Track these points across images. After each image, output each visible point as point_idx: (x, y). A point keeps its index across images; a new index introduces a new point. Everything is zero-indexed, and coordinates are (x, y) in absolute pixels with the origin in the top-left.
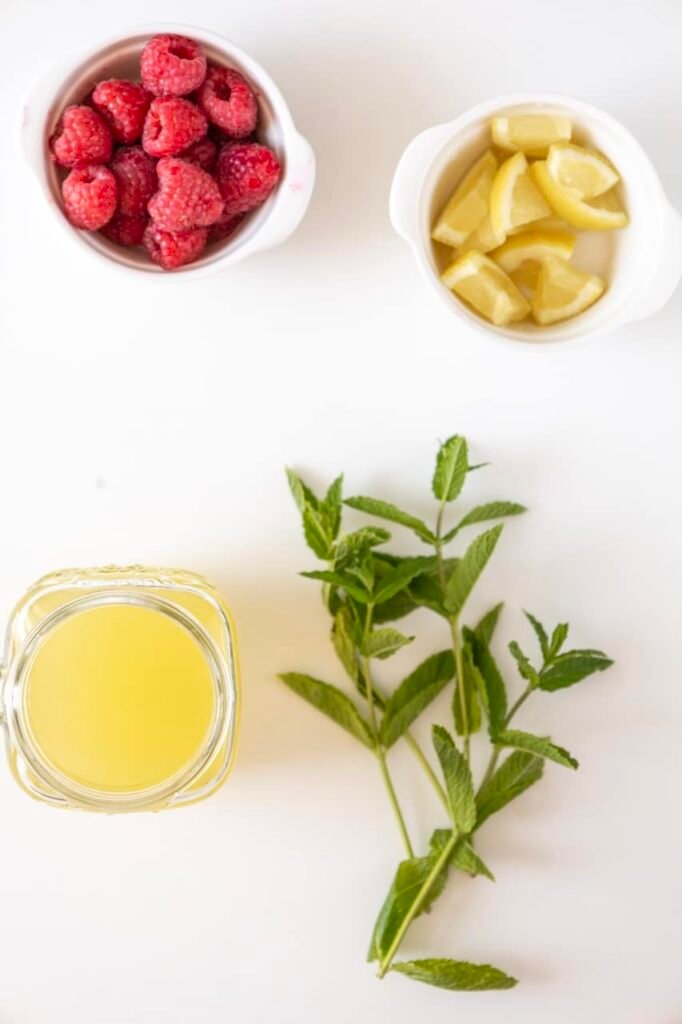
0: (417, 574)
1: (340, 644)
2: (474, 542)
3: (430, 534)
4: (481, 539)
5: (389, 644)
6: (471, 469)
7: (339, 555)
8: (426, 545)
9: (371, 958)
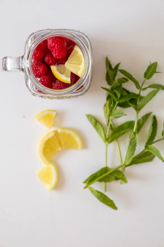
0: (133, 98)
1: (106, 110)
2: (151, 92)
3: (139, 86)
4: (153, 91)
5: (119, 114)
6: (156, 72)
7: (114, 85)
8: (137, 89)
9: (85, 182)
